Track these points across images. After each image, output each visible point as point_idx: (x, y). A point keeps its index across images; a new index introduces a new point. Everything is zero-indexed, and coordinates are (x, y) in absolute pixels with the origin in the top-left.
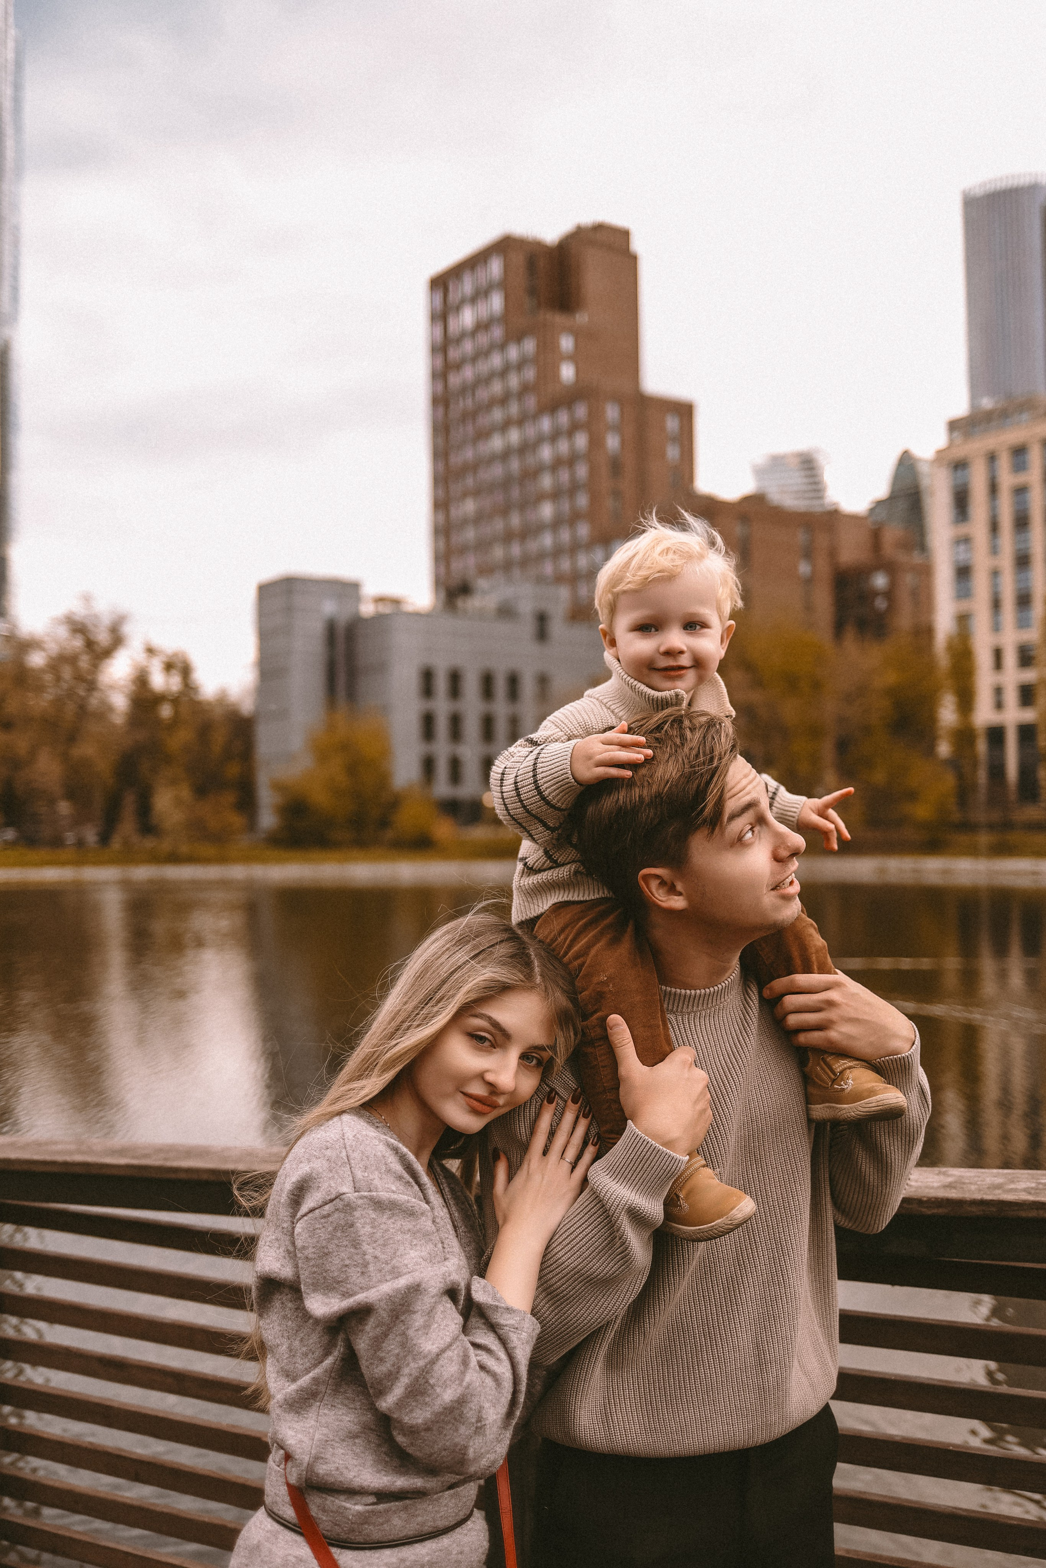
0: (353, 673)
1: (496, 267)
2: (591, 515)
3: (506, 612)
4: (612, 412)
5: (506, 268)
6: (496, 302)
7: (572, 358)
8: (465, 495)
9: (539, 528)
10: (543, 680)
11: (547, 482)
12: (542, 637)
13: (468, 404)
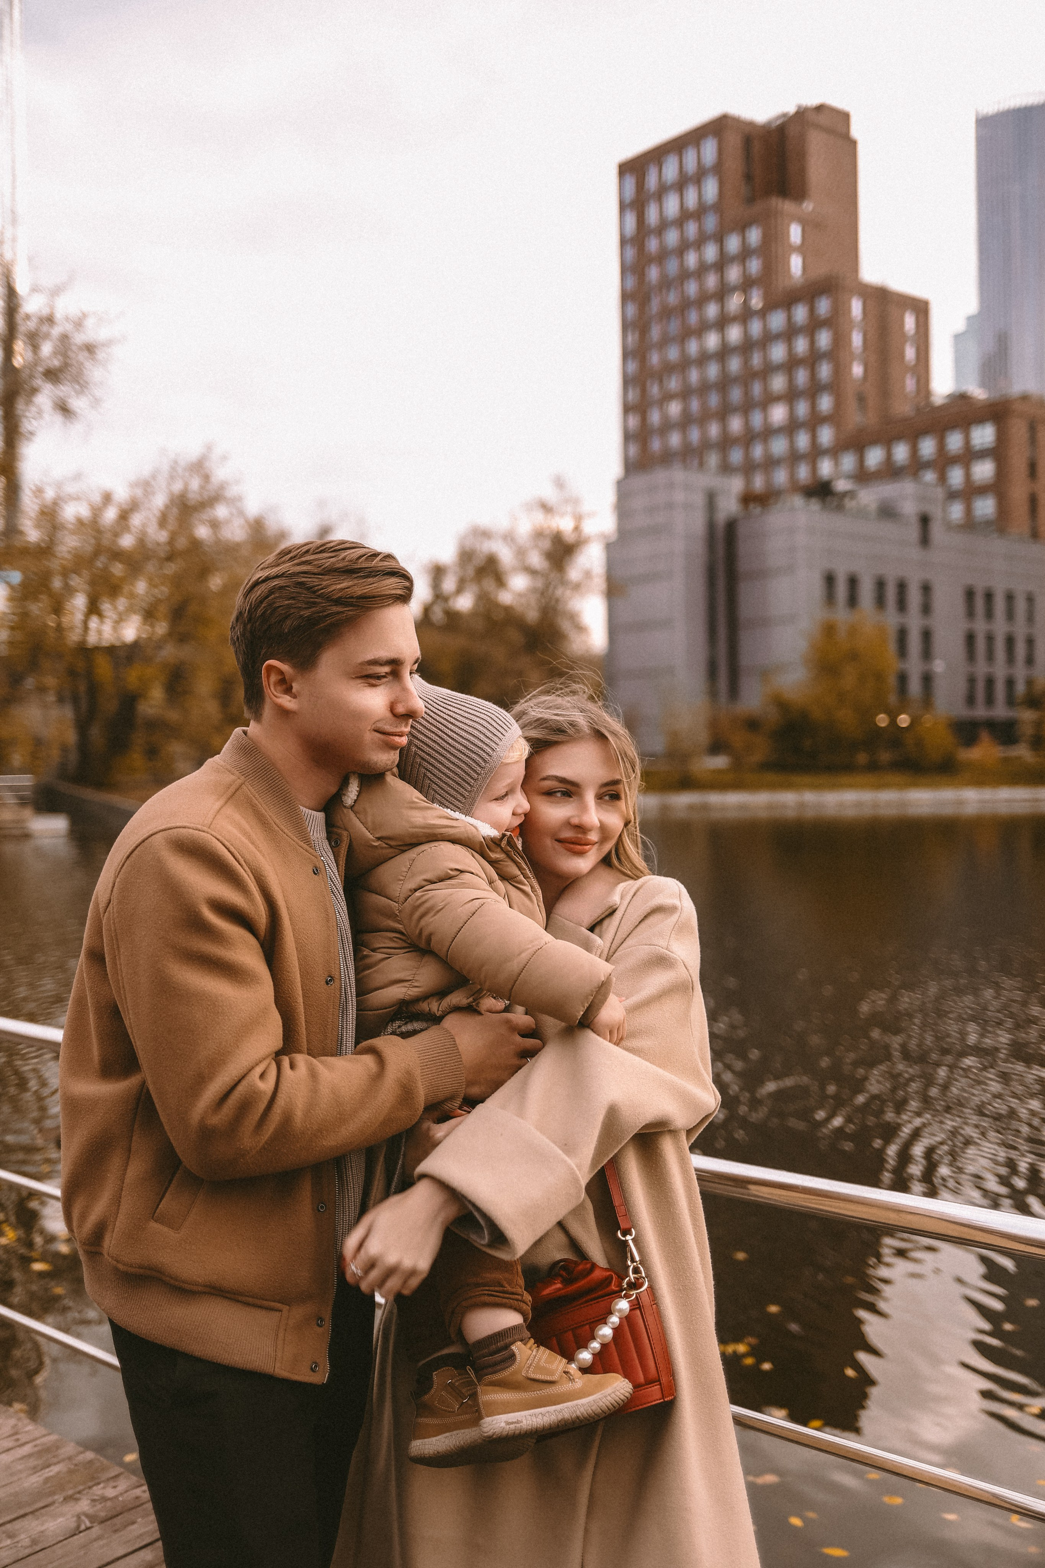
1: (709, 150)
2: (834, 418)
3: (887, 512)
4: (856, 307)
5: (720, 151)
6: (711, 189)
7: (802, 249)
8: (668, 397)
9: (768, 433)
10: (926, 589)
11: (778, 383)
12: (925, 540)
13: (673, 298)
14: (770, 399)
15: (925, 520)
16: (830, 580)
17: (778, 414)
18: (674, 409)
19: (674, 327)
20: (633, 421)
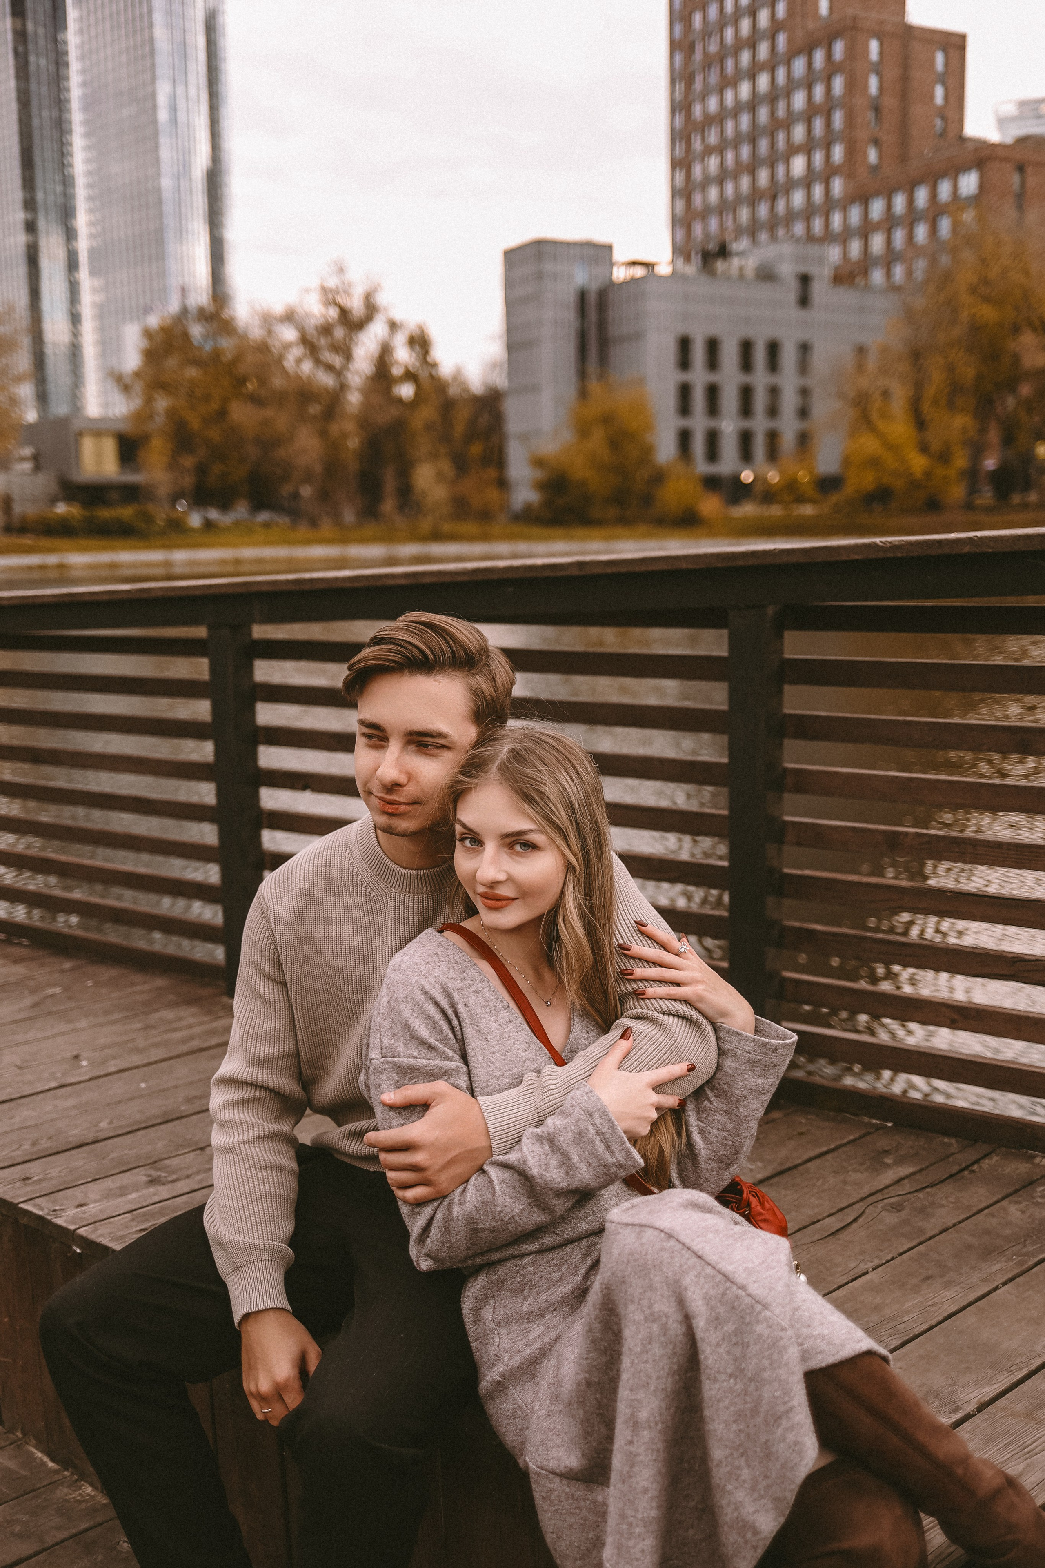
0: (604, 343)
3: (766, 275)
4: (873, 49)
8: (708, 151)
9: (790, 185)
10: (805, 348)
11: (799, 132)
12: (804, 301)
13: (713, 47)
14: (793, 150)
15: (805, 280)
16: (684, 344)
17: (798, 165)
18: (713, 163)
19: (714, 78)
20: (680, 177)
